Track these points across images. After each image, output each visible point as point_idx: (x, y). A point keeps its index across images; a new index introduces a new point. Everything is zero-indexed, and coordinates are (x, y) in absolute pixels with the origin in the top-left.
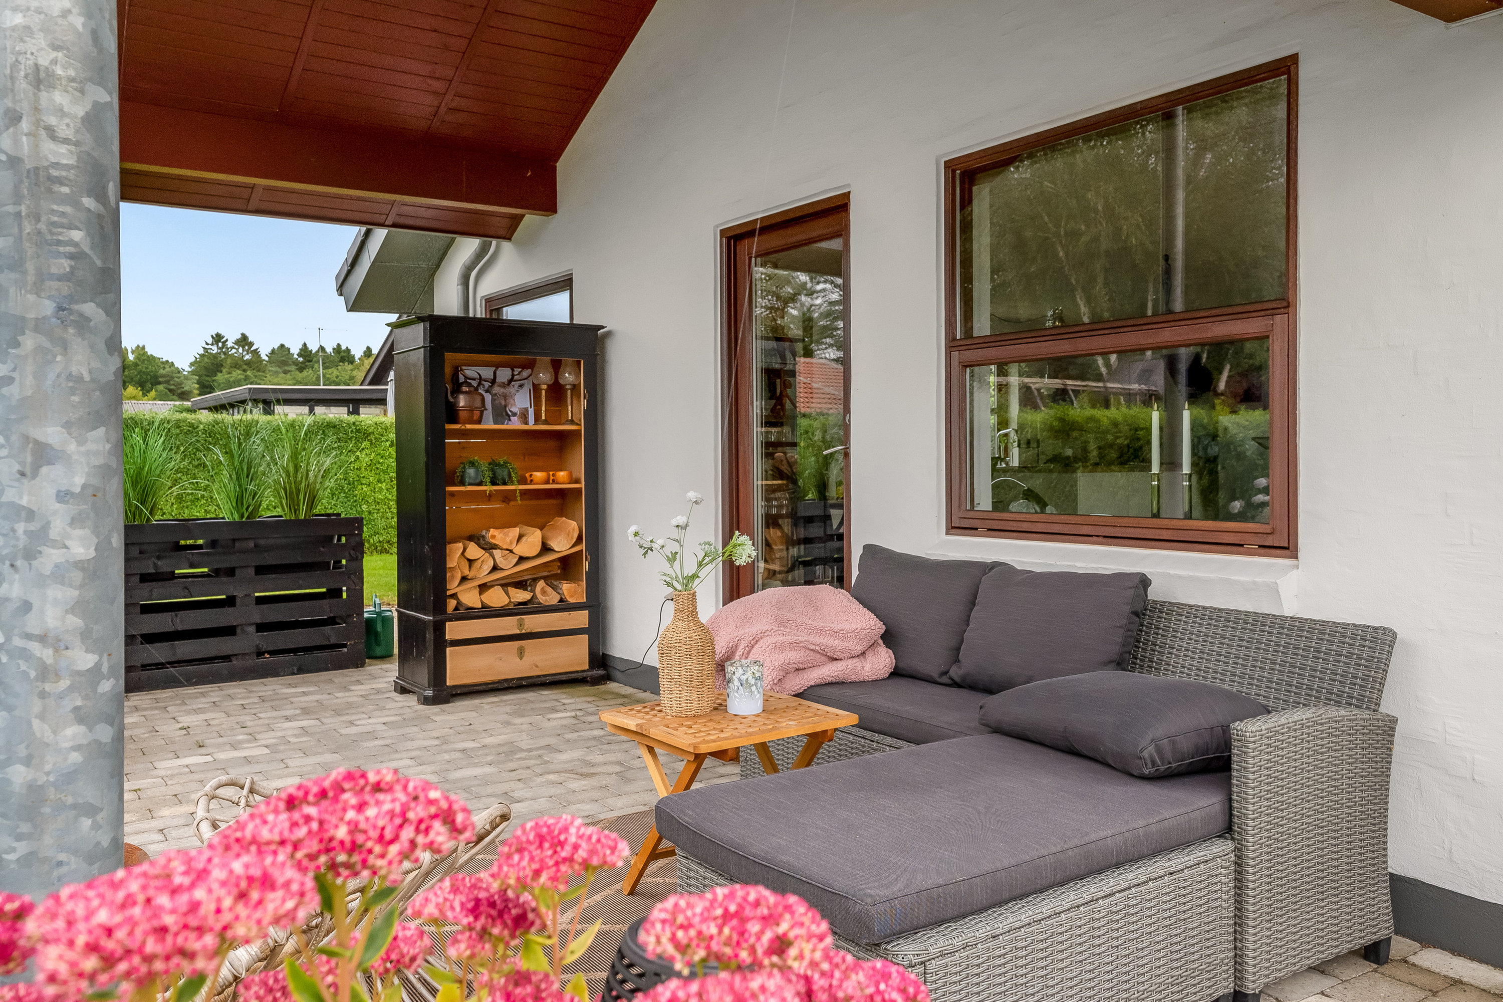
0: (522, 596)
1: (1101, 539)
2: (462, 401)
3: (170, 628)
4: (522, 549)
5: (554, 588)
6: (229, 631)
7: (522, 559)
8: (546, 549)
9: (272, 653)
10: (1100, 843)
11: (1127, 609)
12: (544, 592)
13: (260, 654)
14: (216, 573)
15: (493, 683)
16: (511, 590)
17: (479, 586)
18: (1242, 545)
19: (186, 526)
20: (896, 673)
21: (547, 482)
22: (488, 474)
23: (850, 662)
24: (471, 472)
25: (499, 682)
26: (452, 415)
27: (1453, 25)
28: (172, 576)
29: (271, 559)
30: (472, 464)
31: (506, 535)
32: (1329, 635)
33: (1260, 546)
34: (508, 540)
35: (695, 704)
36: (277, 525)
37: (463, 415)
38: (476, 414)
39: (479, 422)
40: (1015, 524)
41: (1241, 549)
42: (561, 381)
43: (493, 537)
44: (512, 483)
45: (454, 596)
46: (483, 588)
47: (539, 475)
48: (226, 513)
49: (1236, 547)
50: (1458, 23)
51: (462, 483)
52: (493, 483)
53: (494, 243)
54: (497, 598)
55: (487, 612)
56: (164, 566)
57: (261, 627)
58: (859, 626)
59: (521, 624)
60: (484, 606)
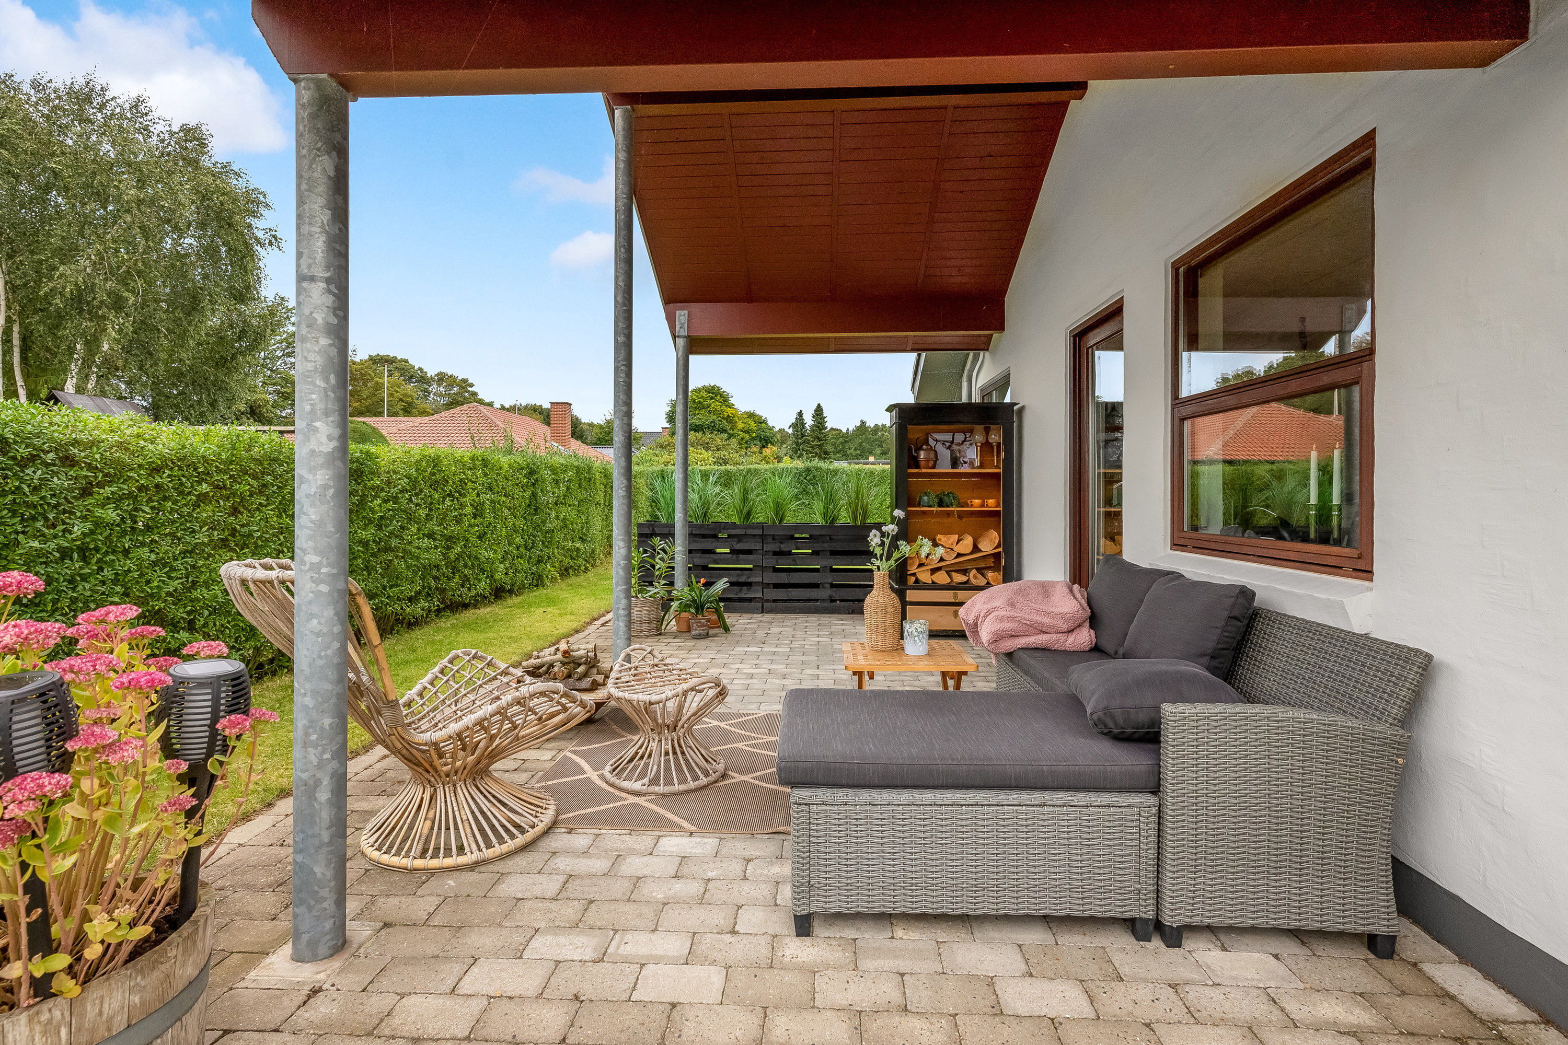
0: (959, 578)
1: (1255, 558)
2: (922, 455)
3: (786, 581)
4: (960, 548)
5: (983, 575)
6: (816, 586)
7: (959, 555)
8: (976, 549)
9: (841, 601)
10: (999, 768)
11: (1226, 614)
12: (975, 577)
13: (833, 601)
14: (815, 553)
15: (937, 631)
16: (954, 574)
17: (931, 570)
18: (1341, 568)
19: (798, 527)
20: (1097, 649)
21: (982, 506)
22: (936, 500)
23: (1055, 635)
24: (926, 498)
25: (941, 631)
26: (915, 463)
27: (1488, 68)
28: (790, 553)
29: (837, 547)
30: (926, 494)
31: (948, 539)
32: (1375, 652)
33: (1354, 570)
34: (950, 542)
35: (880, 643)
36: (845, 527)
37: (922, 463)
38: (931, 463)
39: (934, 467)
40: (1206, 543)
41: (1340, 571)
42: (990, 441)
43: (940, 540)
44: (952, 505)
45: (914, 574)
46: (934, 571)
47: (977, 502)
48: (819, 519)
49: (1335, 569)
50: (1493, 65)
51: (919, 505)
52: (940, 505)
53: (982, 353)
54: (942, 578)
55: (934, 586)
56: (784, 547)
57: (833, 586)
58: (1066, 611)
59: (955, 596)
60: (933, 583)
